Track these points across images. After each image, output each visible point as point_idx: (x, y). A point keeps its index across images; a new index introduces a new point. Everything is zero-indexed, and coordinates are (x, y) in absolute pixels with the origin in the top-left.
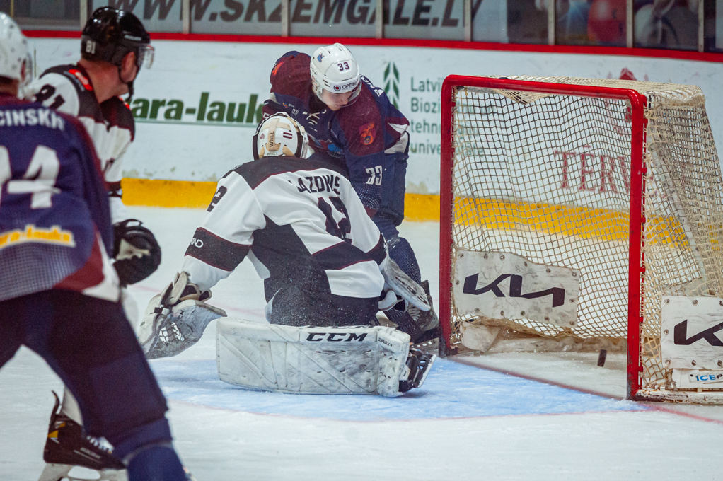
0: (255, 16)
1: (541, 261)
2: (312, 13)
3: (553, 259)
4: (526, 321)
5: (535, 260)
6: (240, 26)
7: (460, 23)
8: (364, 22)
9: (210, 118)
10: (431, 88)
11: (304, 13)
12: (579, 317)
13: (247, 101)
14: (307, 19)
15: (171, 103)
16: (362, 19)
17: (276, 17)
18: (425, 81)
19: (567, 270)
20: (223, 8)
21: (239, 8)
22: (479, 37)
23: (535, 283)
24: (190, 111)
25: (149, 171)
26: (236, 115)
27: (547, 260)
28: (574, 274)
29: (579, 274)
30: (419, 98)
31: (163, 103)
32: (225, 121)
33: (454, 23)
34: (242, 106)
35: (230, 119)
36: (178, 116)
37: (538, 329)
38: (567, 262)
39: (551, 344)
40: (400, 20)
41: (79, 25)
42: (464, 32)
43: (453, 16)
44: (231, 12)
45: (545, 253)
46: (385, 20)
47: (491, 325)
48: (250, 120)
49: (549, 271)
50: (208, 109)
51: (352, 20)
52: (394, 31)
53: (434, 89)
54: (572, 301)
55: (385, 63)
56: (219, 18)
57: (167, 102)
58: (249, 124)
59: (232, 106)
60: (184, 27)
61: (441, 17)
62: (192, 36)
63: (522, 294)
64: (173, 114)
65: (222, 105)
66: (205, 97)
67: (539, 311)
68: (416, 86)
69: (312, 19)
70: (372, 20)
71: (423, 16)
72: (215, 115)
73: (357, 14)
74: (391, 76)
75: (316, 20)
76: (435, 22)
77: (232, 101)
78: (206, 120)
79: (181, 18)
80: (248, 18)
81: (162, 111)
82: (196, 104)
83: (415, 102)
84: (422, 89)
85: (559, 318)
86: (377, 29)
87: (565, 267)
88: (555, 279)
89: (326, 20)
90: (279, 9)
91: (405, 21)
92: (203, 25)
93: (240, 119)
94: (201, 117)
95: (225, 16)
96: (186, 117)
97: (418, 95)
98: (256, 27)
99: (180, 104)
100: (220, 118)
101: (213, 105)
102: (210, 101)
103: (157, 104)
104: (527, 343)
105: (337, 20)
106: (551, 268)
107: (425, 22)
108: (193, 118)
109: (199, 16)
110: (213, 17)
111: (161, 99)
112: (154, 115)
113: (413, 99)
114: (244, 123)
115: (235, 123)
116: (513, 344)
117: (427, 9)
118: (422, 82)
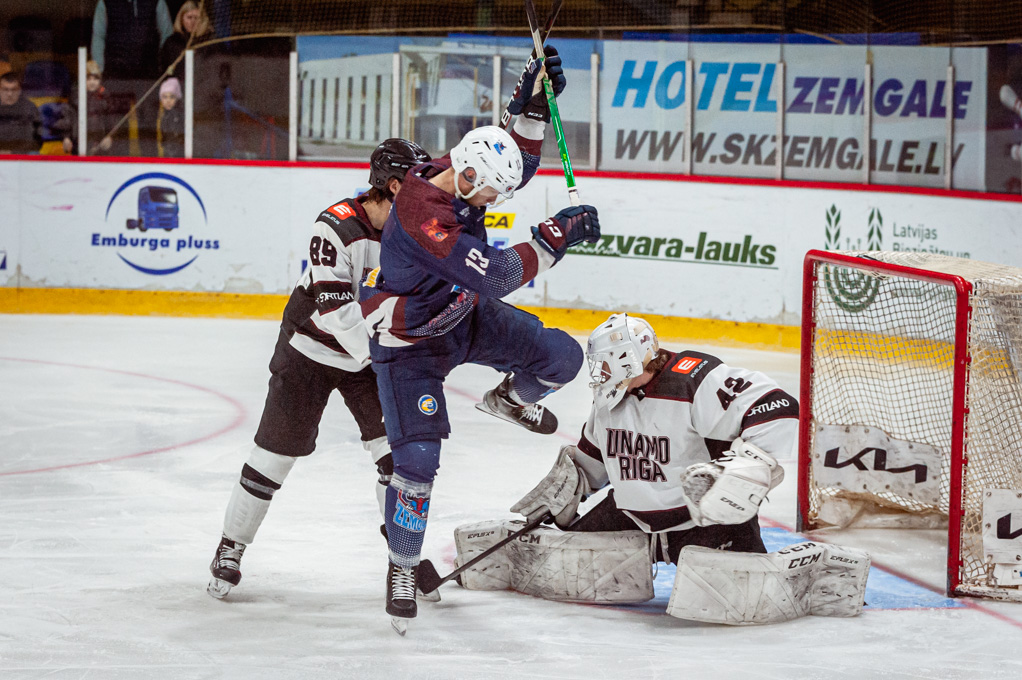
0: (752, 159)
1: (903, 437)
2: (804, 157)
3: (916, 435)
4: (890, 494)
5: (898, 436)
6: (737, 168)
7: (941, 171)
8: (852, 167)
9: (707, 257)
10: (911, 234)
11: (797, 157)
12: (942, 494)
13: (741, 241)
14: (799, 164)
15: (672, 241)
16: (851, 165)
17: (771, 160)
18: (907, 227)
19: (929, 447)
20: (723, 151)
21: (736, 151)
22: (960, 185)
23: (898, 459)
24: (689, 250)
25: (651, 306)
26: (731, 254)
27: (910, 437)
28: (937, 451)
29: (941, 452)
30: (900, 243)
31: (663, 241)
32: (721, 260)
33: (935, 171)
34: (737, 246)
35: (726, 258)
36: (678, 254)
37: (902, 504)
38: (929, 440)
39: (915, 520)
40: (886, 167)
41: (588, 164)
42: (944, 180)
43: (936, 163)
44: (730, 155)
45: (908, 430)
46: (872, 166)
47: (854, 499)
48: (744, 260)
49: (911, 447)
50: (706, 248)
51: (841, 165)
52: (881, 177)
53: (914, 235)
54: (935, 478)
55: (870, 208)
56: (718, 160)
57: (668, 240)
58: (744, 264)
59: (728, 246)
60: (685, 168)
61: (923, 163)
62: (694, 178)
63: (887, 467)
64: (673, 252)
65: (718, 245)
66: (703, 236)
67: (903, 486)
68: (899, 231)
69: (805, 163)
70: (860, 166)
71: (908, 163)
72: (712, 255)
73: (846, 160)
74: (876, 220)
75: (808, 165)
76: (918, 169)
77: (728, 241)
78: (703, 259)
79: (683, 159)
80: (746, 161)
81: (663, 248)
82: (695, 244)
83: (896, 247)
84: (904, 234)
85: (921, 494)
86: (862, 175)
87: (928, 444)
88: (918, 456)
89: (817, 165)
90: (774, 153)
91: (889, 168)
92: (705, 167)
93: (735, 259)
94: (698, 256)
95: (724, 159)
96: (685, 255)
97: (899, 240)
98: (752, 169)
99: (680, 243)
100: (716, 258)
101: (711, 244)
102: (707, 241)
103: (659, 242)
104: (892, 519)
105: (827, 165)
106: (913, 444)
107: (908, 169)
108: (691, 256)
109: (700, 158)
110: (713, 159)
111: (662, 237)
112: (655, 253)
113: (895, 244)
114: (739, 262)
115: (730, 262)
116: (878, 520)
117: (911, 157)
118: (904, 228)
